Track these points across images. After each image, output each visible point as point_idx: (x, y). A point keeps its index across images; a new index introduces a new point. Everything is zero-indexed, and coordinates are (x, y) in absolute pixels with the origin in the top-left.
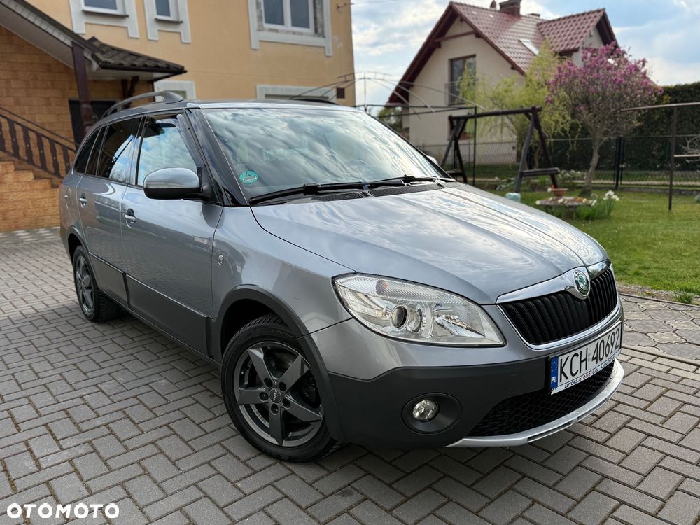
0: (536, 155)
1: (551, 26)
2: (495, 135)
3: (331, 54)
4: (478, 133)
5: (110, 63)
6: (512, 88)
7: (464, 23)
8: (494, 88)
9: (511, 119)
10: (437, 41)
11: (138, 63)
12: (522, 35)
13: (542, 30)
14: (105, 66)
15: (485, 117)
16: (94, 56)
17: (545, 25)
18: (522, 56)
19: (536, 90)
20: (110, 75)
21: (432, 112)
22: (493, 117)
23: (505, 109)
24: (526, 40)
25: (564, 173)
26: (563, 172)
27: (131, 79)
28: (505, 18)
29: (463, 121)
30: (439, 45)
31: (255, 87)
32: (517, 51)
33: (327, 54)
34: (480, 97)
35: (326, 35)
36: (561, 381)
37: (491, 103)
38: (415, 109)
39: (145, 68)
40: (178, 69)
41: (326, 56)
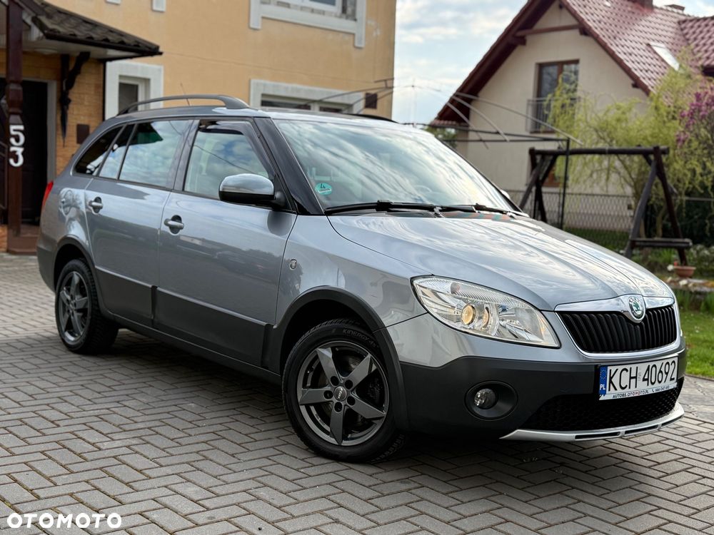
0: (659, 219)
1: (699, 26)
2: (598, 184)
3: (362, 45)
4: (571, 177)
5: (59, 32)
6: (628, 115)
7: (565, 11)
8: (601, 115)
9: (623, 162)
10: (520, 34)
11: (97, 35)
12: (653, 37)
13: (685, 31)
14: (51, 35)
15: (585, 156)
16: (35, 20)
17: (690, 24)
18: (652, 68)
19: (664, 122)
20: (53, 47)
21: (505, 141)
22: (597, 157)
23: (615, 147)
24: (659, 44)
25: (701, 250)
26: (699, 247)
27: (78, 54)
28: (629, 9)
29: (551, 158)
30: (522, 41)
31: (250, 81)
32: (644, 60)
33: (357, 45)
34: (578, 125)
35: (358, 16)
36: (609, 390)
37: (595, 136)
38: (480, 134)
39: (106, 44)
40: (150, 48)
41: (355, 47)
